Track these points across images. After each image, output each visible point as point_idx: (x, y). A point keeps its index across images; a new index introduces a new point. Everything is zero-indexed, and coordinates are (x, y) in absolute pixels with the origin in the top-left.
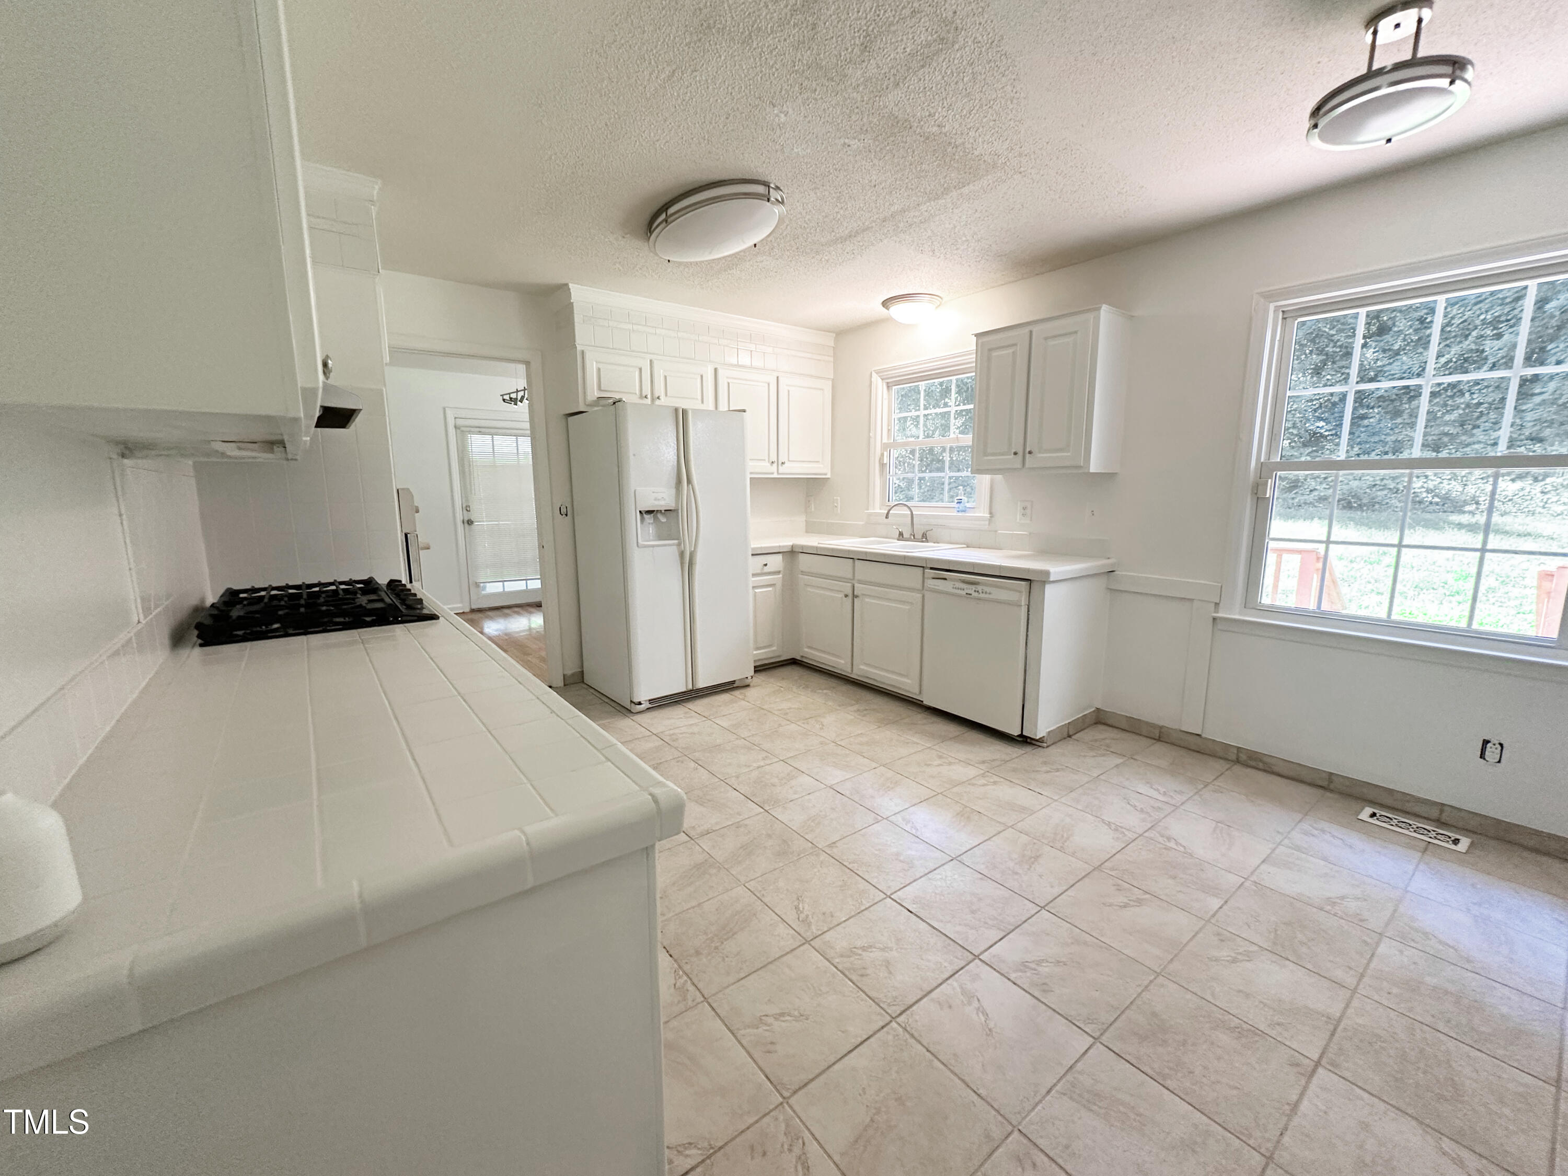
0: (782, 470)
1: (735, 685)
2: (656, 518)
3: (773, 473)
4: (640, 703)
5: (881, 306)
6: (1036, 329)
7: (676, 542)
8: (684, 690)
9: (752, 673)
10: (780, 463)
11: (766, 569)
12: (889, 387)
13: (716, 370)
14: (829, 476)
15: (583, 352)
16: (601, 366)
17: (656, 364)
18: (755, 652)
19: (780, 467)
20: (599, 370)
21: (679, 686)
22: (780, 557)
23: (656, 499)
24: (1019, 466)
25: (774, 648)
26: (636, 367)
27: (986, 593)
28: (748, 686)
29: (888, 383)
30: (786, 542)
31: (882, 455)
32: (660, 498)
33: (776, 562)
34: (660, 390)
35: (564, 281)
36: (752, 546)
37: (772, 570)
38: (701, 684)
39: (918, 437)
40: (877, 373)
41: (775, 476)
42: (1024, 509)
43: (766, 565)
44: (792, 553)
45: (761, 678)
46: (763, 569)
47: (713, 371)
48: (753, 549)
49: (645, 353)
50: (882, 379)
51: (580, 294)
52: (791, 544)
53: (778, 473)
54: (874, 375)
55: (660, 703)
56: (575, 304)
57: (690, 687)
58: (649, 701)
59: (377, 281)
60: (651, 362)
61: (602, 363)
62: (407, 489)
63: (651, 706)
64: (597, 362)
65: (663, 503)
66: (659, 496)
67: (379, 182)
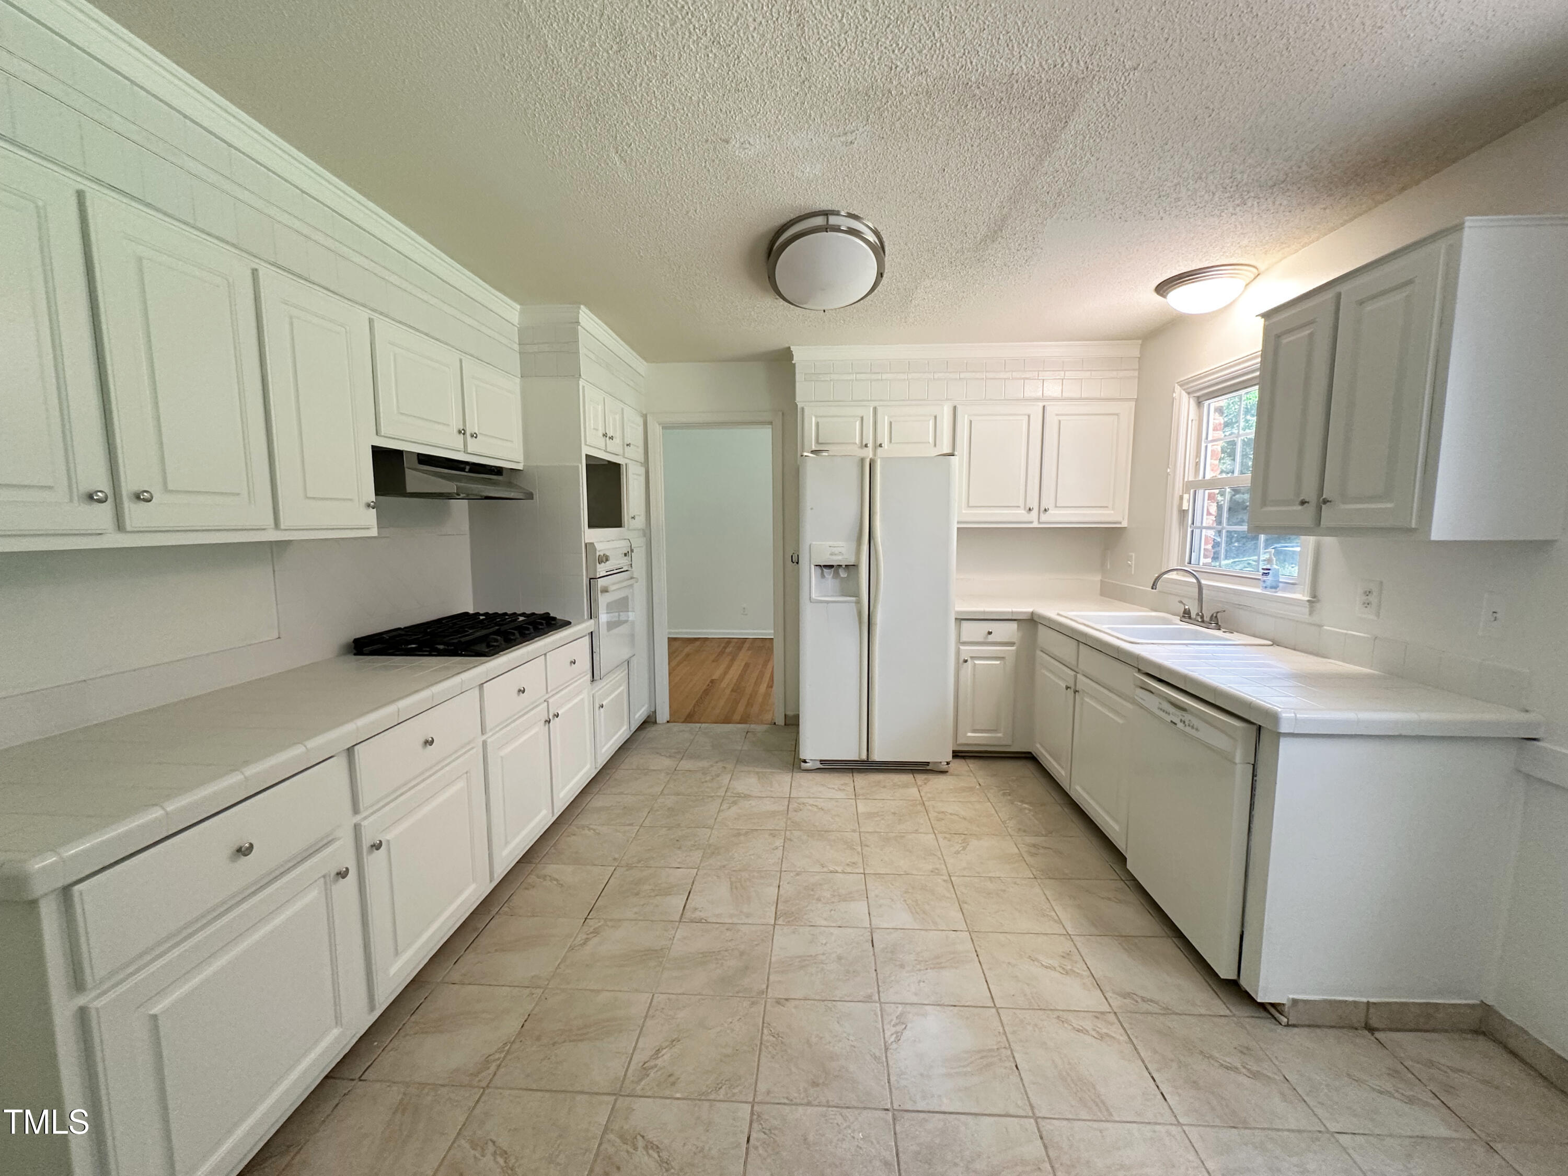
0: (1044, 518)
1: (928, 768)
2: (836, 575)
3: (1031, 522)
4: (805, 761)
5: (1155, 294)
6: (1344, 288)
7: (854, 599)
8: (857, 759)
9: (949, 757)
10: (1042, 509)
11: (991, 638)
12: (1199, 403)
13: (955, 408)
14: (1125, 524)
15: (803, 409)
16: (819, 420)
17: (880, 410)
18: (969, 734)
19: (1042, 514)
20: (817, 424)
21: (851, 751)
22: (1014, 625)
23: (832, 554)
24: (1308, 521)
25: (1000, 735)
26: (858, 416)
27: (1193, 727)
28: (944, 772)
29: (1198, 397)
30: (1024, 608)
31: (1181, 498)
32: (836, 552)
33: (1009, 631)
34: (884, 438)
35: (787, 345)
36: (958, 609)
37: (999, 640)
38: (877, 757)
39: (1233, 472)
40: (1181, 386)
41: (1035, 525)
42: (1368, 593)
43: (990, 633)
44: (1031, 622)
45: (959, 766)
46: (986, 637)
47: (952, 409)
48: (957, 613)
49: (868, 401)
50: (1189, 393)
51: (799, 355)
52: (1030, 610)
53: (1039, 522)
54: (1178, 388)
55: (831, 767)
56: (797, 365)
57: (864, 757)
58: (821, 761)
59: (581, 383)
60: (875, 409)
61: (821, 417)
62: (592, 544)
63: (822, 766)
64: (816, 417)
65: (840, 557)
66: (836, 550)
67: (582, 307)
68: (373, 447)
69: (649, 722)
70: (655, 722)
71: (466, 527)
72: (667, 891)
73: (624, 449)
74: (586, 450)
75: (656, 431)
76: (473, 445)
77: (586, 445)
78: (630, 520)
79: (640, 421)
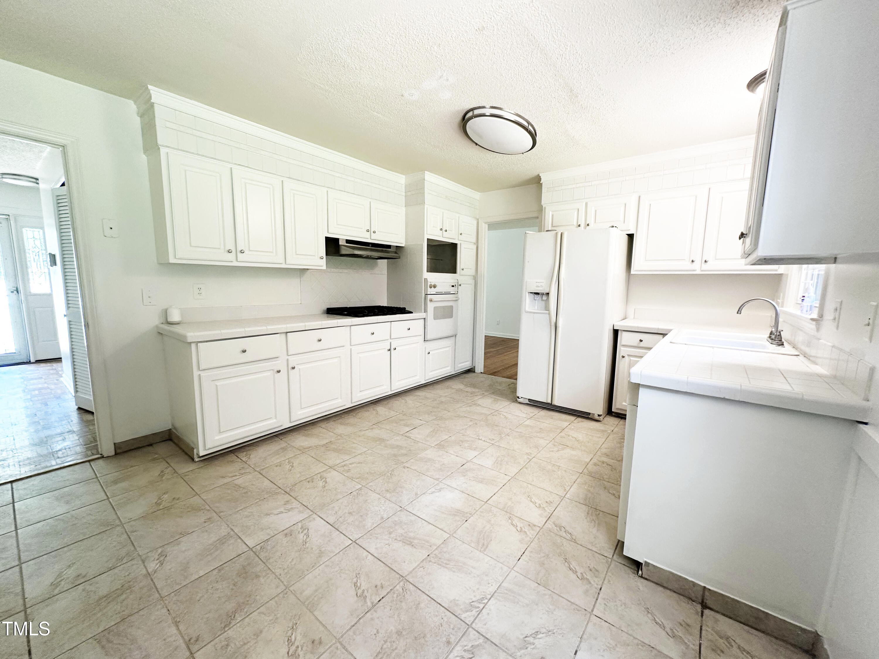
0: (705, 267)
1: (589, 417)
3: (695, 271)
4: (520, 398)
7: (547, 312)
8: (545, 402)
9: (602, 412)
10: (703, 261)
11: (642, 344)
13: (640, 197)
15: (545, 208)
16: (554, 213)
17: (589, 204)
19: (703, 265)
20: (553, 216)
26: (576, 209)
28: (597, 421)
34: (591, 220)
35: (536, 174)
38: (556, 403)
41: (698, 272)
42: (835, 311)
43: (641, 341)
45: (612, 420)
46: (638, 344)
47: (637, 198)
49: (583, 199)
51: (545, 178)
53: (701, 270)
55: (534, 404)
56: (543, 184)
57: (550, 402)
58: (529, 399)
59: (426, 206)
60: (586, 204)
61: (556, 211)
62: (427, 279)
63: (529, 403)
64: (552, 211)
65: (541, 288)
66: (539, 284)
67: (426, 172)
68: (326, 238)
69: (471, 371)
70: (474, 372)
71: (385, 271)
72: (406, 425)
73: (458, 236)
74: (426, 237)
75: (484, 227)
76: (374, 236)
77: (427, 234)
78: (461, 270)
79: (475, 223)
